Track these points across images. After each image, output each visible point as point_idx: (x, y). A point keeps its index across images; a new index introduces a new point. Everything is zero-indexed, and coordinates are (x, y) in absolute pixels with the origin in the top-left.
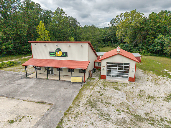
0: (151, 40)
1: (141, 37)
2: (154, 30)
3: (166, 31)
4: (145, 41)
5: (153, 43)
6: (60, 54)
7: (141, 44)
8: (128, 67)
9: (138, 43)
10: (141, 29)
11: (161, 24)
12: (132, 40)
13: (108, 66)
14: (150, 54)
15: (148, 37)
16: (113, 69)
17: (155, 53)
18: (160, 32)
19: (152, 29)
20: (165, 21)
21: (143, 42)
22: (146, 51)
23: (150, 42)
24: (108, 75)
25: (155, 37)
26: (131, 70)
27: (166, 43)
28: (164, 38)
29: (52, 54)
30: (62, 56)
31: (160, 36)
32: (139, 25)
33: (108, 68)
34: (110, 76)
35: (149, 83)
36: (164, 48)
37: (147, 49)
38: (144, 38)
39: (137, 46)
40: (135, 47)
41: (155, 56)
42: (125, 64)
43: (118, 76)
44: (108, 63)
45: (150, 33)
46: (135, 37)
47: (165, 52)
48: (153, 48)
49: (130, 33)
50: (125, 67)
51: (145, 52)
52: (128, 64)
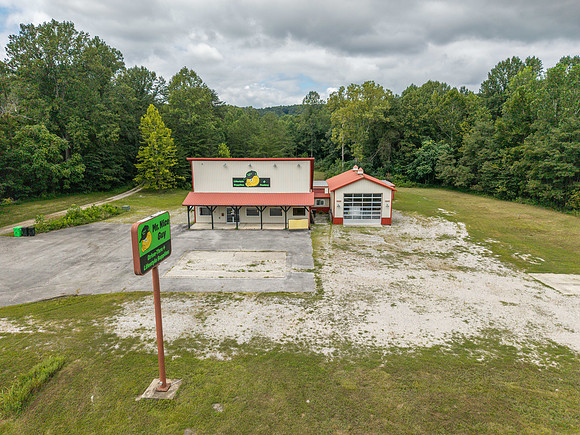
0: (410, 152)
1: (388, 145)
2: (415, 129)
3: (438, 130)
4: (397, 154)
5: (415, 157)
6: (255, 181)
7: (389, 162)
8: (380, 200)
9: (382, 158)
10: (386, 126)
11: (429, 115)
12: (367, 151)
13: (345, 200)
14: (409, 182)
15: (402, 144)
16: (355, 205)
17: (418, 181)
18: (427, 133)
19: (410, 127)
20: (437, 109)
21: (393, 157)
22: (400, 176)
23: (408, 155)
24: (345, 217)
25: (419, 145)
26: (384, 204)
27: (440, 158)
28: (435, 147)
29: (239, 182)
30: (258, 186)
31: (427, 142)
32: (382, 116)
33: (345, 205)
34: (350, 218)
35: (414, 225)
36: (437, 169)
37: (403, 172)
38: (395, 145)
39: (380, 165)
40: (375, 168)
41: (420, 187)
42: (375, 195)
43: (364, 218)
44: (345, 195)
45: (407, 135)
46: (373, 144)
47: (439, 177)
48: (415, 169)
49: (364, 134)
50: (374, 200)
51: (398, 178)
52: (380, 195)
